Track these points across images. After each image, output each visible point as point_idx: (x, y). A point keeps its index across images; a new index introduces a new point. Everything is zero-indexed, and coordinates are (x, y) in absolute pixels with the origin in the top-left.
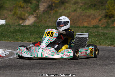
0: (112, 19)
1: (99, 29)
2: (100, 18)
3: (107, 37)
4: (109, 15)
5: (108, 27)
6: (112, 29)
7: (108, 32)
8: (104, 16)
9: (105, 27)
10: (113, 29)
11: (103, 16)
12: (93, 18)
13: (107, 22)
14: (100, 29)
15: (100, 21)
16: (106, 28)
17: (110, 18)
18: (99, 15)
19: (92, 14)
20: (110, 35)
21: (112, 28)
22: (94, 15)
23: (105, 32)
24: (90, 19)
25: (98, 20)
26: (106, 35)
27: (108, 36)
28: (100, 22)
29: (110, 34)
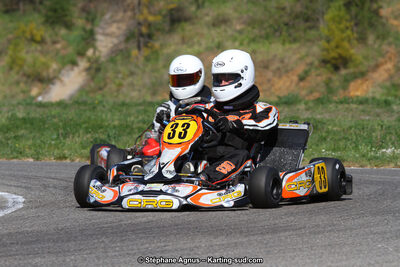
0: (343, 72)
1: (298, 110)
2: (301, 69)
3: (324, 134)
4: (334, 58)
5: (329, 101)
6: (340, 107)
7: (327, 116)
8: (316, 63)
9: (319, 101)
10: (346, 106)
11: (311, 64)
12: (278, 69)
13: (328, 84)
14: (302, 106)
15: (302, 79)
16: (322, 103)
17: (336, 68)
18: (301, 59)
19: (275, 56)
20: (335, 129)
21: (341, 102)
22: (282, 61)
23: (319, 117)
24: (269, 74)
25: (295, 78)
26: (319, 127)
27: (328, 132)
28: (302, 84)
29: (335, 125)
